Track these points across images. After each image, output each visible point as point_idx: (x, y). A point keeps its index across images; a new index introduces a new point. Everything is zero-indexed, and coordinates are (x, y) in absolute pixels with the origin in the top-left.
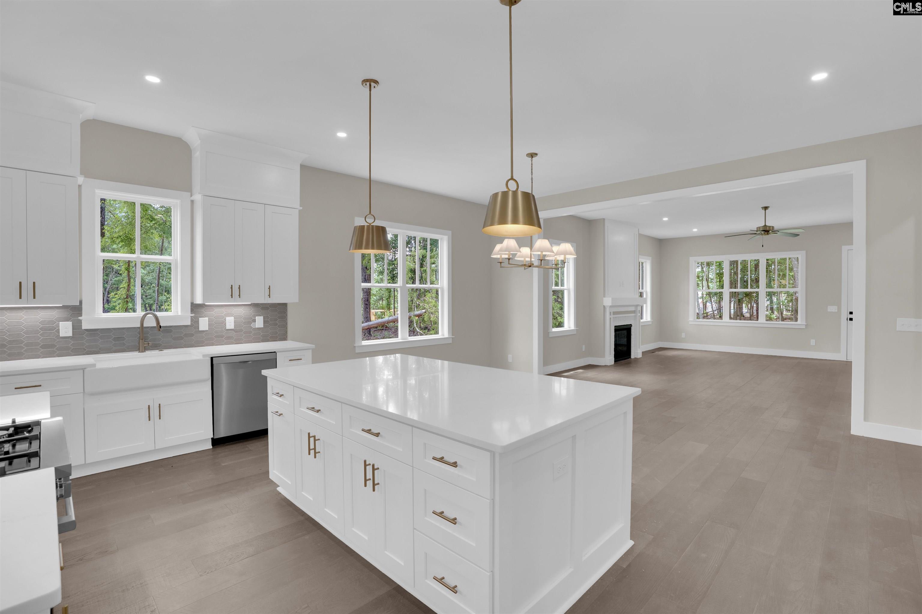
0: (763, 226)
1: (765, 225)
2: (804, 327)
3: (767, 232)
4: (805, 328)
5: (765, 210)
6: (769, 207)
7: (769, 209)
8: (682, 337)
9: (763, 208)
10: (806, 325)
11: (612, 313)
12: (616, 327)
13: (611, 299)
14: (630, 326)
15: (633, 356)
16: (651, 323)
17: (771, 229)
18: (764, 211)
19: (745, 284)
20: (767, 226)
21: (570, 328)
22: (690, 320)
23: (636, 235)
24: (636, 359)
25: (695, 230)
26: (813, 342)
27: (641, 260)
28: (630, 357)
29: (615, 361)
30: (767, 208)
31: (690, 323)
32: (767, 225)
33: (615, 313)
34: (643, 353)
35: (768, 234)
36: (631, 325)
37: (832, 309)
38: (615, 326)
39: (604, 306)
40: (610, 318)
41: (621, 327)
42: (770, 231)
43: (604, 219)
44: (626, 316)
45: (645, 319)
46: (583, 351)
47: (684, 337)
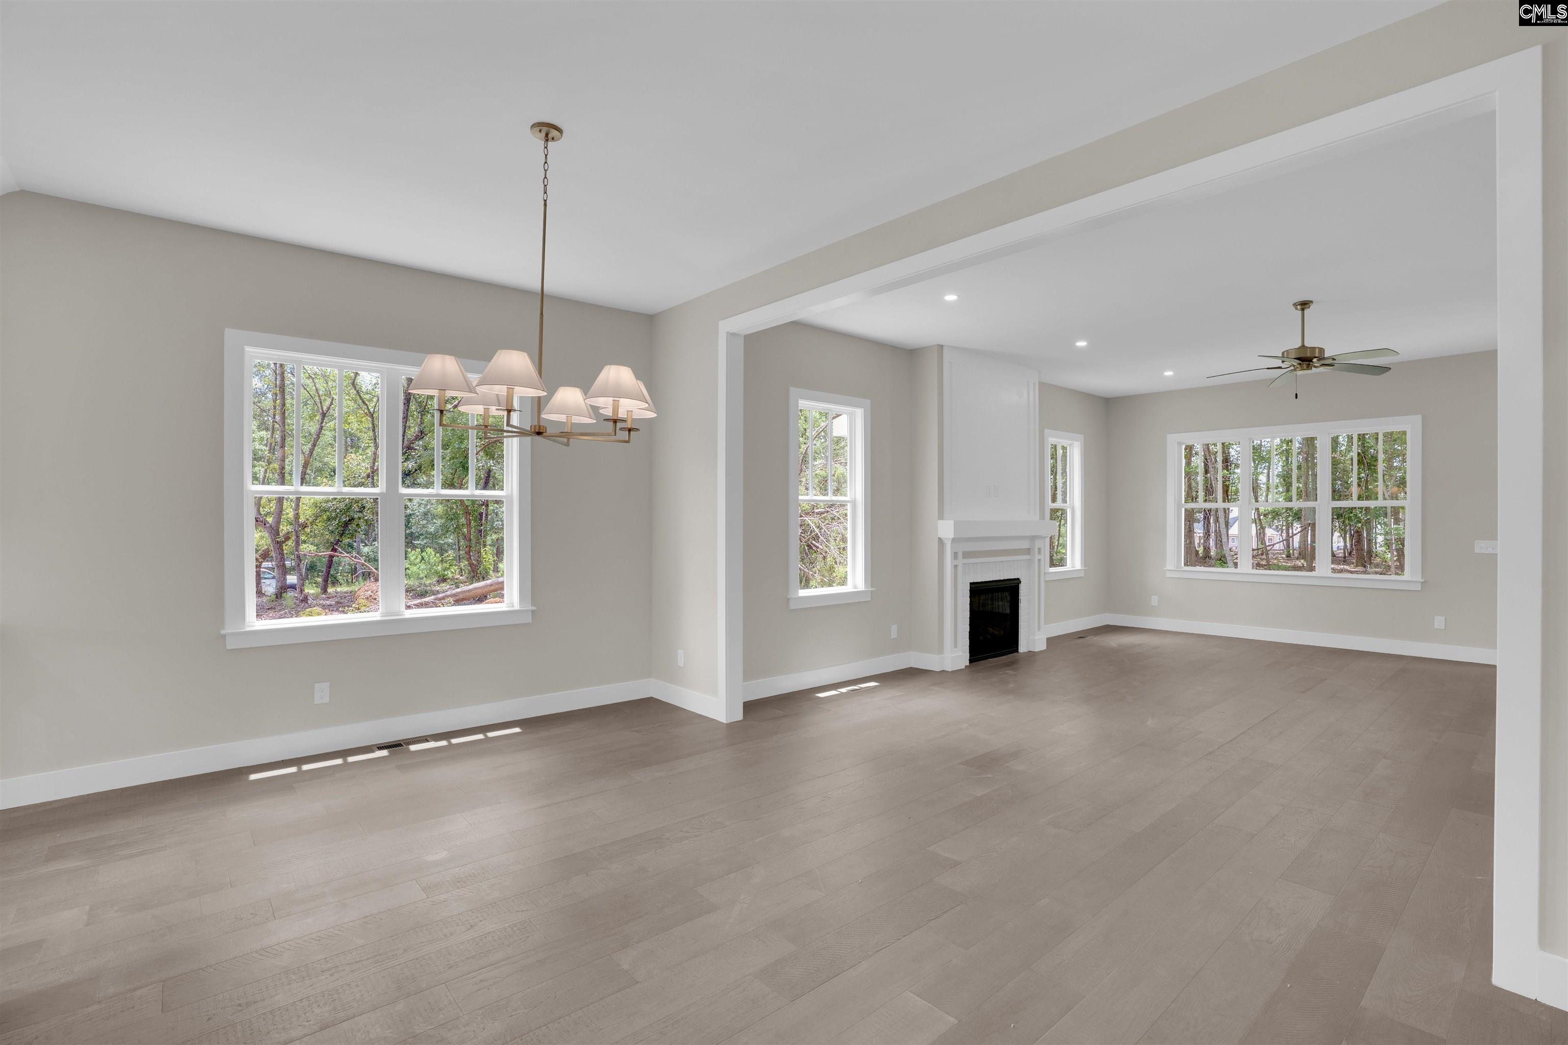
0: (1297, 347)
1: (1303, 346)
2: (1418, 587)
3: (1307, 363)
4: (1420, 589)
5: (1303, 310)
6: (1312, 302)
7: (1312, 306)
8: (1153, 604)
9: (1295, 305)
10: (1422, 583)
11: (960, 555)
12: (973, 586)
13: (952, 522)
14: (1018, 581)
15: (1023, 647)
16: (1082, 575)
17: (1317, 355)
18: (1300, 312)
20: (1307, 347)
21: (856, 588)
22: (1168, 568)
23: (1034, 384)
24: (1031, 654)
25: (1169, 373)
26: (1439, 622)
27: (1052, 439)
28: (1017, 650)
29: (971, 661)
30: (1306, 304)
31: (1168, 575)
32: (1306, 344)
33: (966, 555)
34: (1049, 640)
35: (1309, 367)
36: (1018, 579)
37: (1482, 547)
38: (971, 584)
39: (940, 539)
40: (956, 566)
41: (992, 584)
42: (1315, 360)
43: (941, 347)
44: (1002, 561)
45: (1069, 567)
46: (892, 638)
47: (1156, 604)
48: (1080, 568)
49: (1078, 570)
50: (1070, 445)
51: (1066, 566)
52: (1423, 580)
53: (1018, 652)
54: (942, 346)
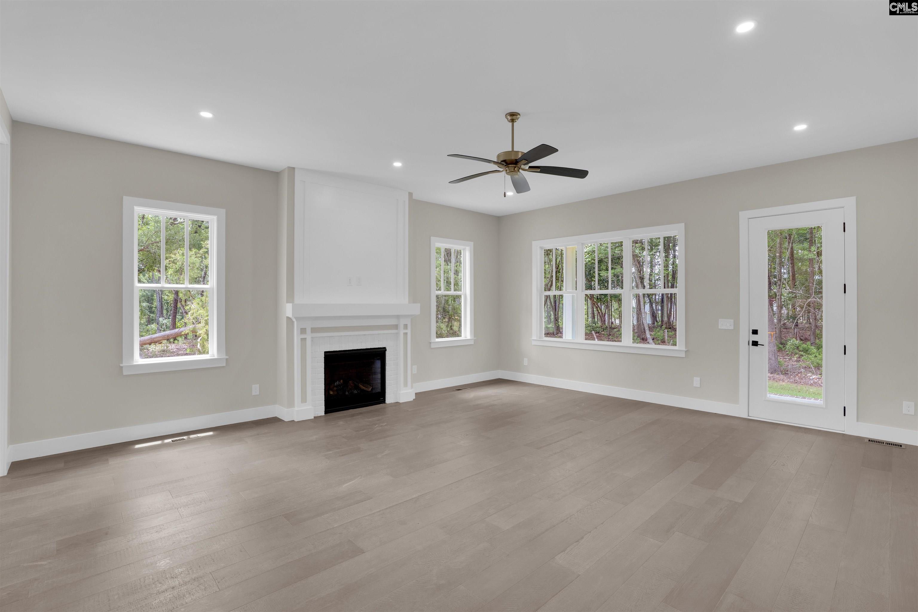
2: (683, 355)
4: (684, 356)
8: (525, 364)
10: (686, 351)
11: (309, 330)
12: (329, 354)
13: (291, 305)
14: (384, 349)
15: (390, 398)
16: (471, 343)
19: (603, 283)
21: (212, 357)
22: (533, 338)
24: (400, 405)
26: (696, 382)
28: (384, 401)
29: (326, 412)
31: (534, 343)
33: (316, 330)
37: (725, 324)
38: (325, 352)
40: (304, 339)
41: (352, 352)
43: (292, 170)
44: (365, 335)
45: (463, 337)
46: (253, 395)
47: (527, 365)
48: (470, 338)
49: (469, 339)
50: (464, 249)
51: (461, 337)
52: (687, 350)
53: (385, 403)
54: (294, 168)
